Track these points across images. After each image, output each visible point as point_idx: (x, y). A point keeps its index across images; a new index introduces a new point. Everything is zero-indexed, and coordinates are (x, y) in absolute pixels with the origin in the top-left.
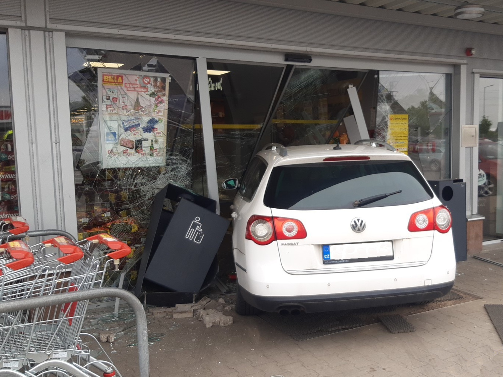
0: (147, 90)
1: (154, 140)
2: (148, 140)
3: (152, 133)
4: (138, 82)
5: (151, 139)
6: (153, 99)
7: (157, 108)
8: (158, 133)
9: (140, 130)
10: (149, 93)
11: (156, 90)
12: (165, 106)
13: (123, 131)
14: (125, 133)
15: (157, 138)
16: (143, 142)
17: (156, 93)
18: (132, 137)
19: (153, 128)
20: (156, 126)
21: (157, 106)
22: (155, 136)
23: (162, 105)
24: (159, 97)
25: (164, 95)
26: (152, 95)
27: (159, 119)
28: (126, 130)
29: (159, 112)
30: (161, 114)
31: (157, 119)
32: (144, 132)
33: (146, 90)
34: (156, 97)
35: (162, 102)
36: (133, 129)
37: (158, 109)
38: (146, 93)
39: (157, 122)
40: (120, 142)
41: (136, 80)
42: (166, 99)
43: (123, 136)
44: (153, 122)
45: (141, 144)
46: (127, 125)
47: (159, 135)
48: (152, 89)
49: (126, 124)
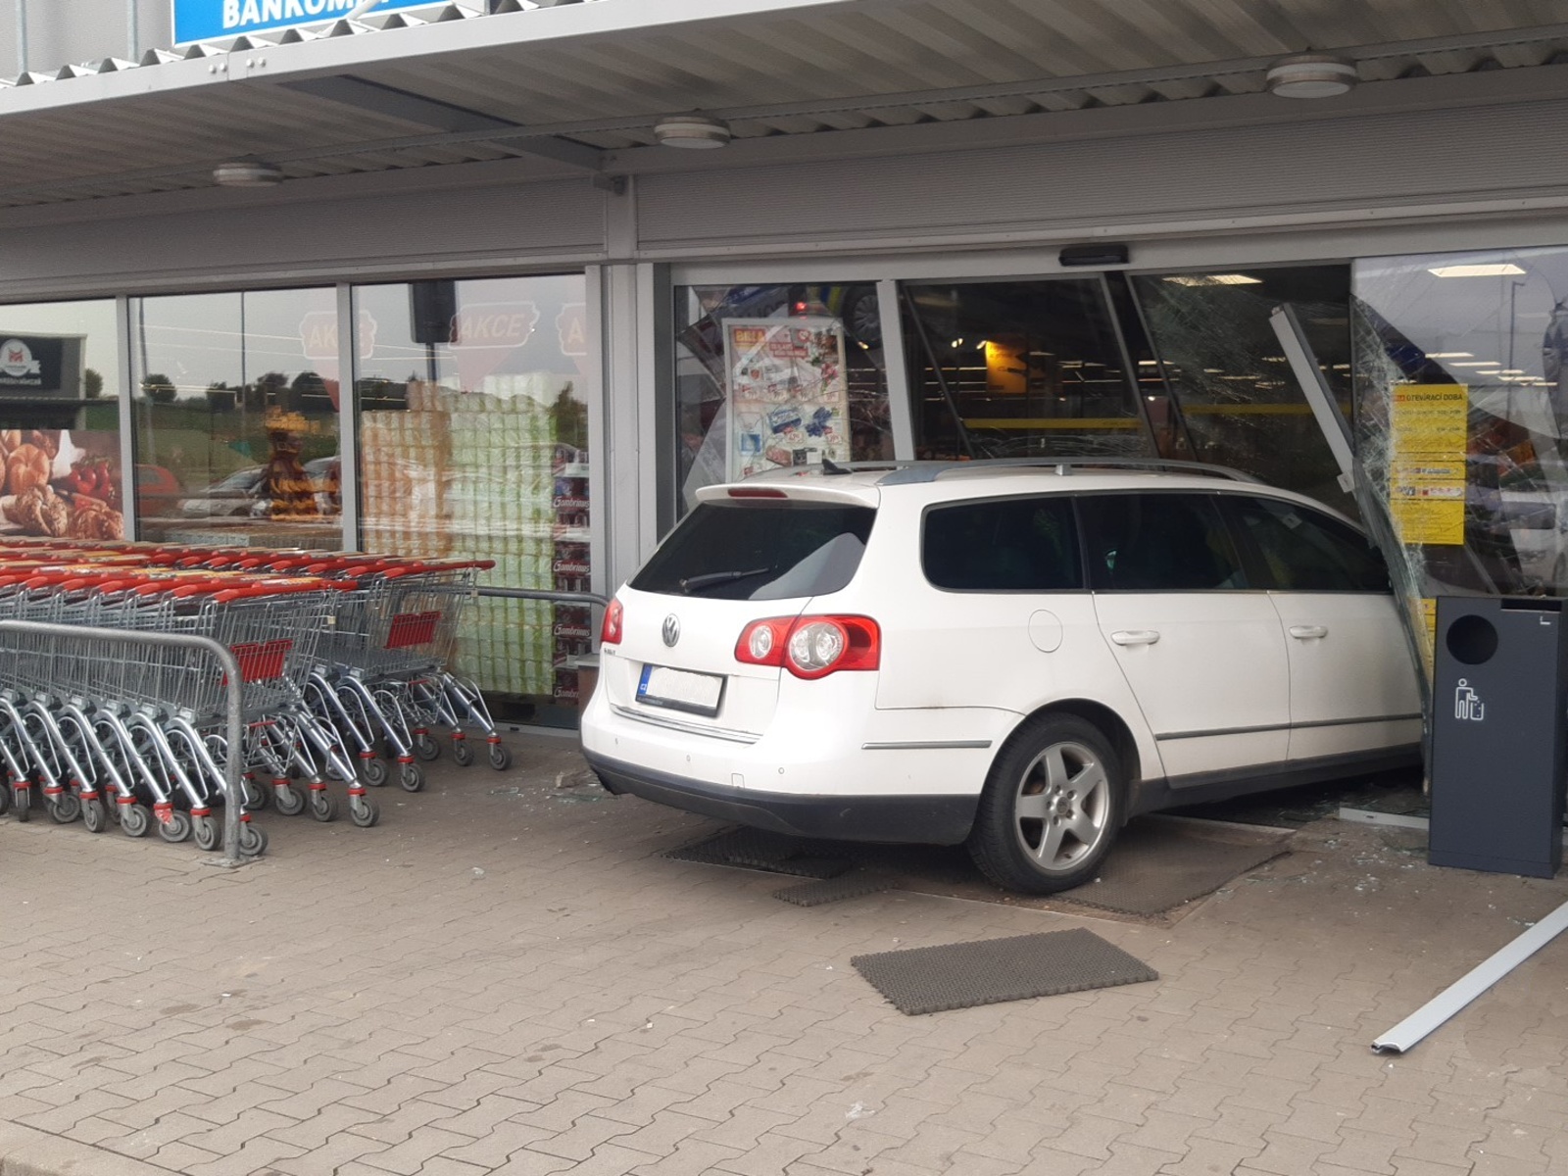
0: (807, 353)
1: (827, 451)
2: (816, 451)
3: (823, 438)
4: (789, 340)
5: (823, 448)
6: (817, 371)
7: (827, 388)
8: (833, 438)
9: (801, 431)
10: (810, 359)
11: (822, 351)
12: (839, 384)
13: (769, 432)
14: (774, 436)
15: (834, 447)
16: (809, 454)
17: (821, 358)
18: (787, 444)
19: (824, 427)
20: (829, 423)
21: (826, 385)
22: (828, 443)
23: (834, 382)
24: (828, 367)
25: (836, 362)
26: (816, 362)
27: (833, 409)
28: (776, 430)
29: (831, 394)
30: (835, 399)
31: (828, 408)
32: (810, 435)
33: (803, 354)
34: (823, 366)
35: (833, 376)
36: (789, 429)
37: (829, 389)
38: (806, 359)
39: (828, 415)
40: (767, 453)
41: (786, 336)
42: (840, 368)
43: (771, 442)
44: (822, 415)
45: (805, 458)
46: (778, 421)
47: (836, 441)
48: (814, 350)
49: (775, 419)
